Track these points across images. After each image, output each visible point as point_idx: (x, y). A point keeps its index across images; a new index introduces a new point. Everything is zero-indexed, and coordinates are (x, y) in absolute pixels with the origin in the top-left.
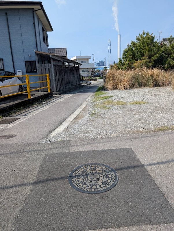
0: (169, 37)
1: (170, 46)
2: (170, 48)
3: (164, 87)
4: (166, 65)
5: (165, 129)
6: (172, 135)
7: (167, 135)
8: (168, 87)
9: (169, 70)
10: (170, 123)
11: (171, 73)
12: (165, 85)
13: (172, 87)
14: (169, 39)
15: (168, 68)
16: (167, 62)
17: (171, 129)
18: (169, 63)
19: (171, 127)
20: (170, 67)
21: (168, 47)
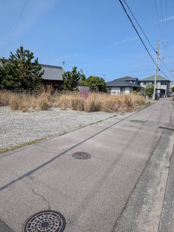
0: (2, 58)
1: (4, 67)
2: (4, 69)
3: (2, 107)
4: (2, 85)
5: (4, 151)
6: (12, 155)
7: (7, 157)
8: (6, 107)
9: (5, 90)
10: (10, 144)
11: (8, 93)
12: (3, 106)
13: (10, 107)
14: (2, 60)
15: (4, 88)
16: (3, 82)
17: (10, 150)
18: (5, 84)
19: (10, 148)
20: (6, 88)
21: (2, 68)
